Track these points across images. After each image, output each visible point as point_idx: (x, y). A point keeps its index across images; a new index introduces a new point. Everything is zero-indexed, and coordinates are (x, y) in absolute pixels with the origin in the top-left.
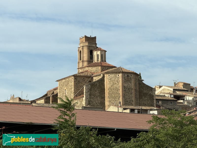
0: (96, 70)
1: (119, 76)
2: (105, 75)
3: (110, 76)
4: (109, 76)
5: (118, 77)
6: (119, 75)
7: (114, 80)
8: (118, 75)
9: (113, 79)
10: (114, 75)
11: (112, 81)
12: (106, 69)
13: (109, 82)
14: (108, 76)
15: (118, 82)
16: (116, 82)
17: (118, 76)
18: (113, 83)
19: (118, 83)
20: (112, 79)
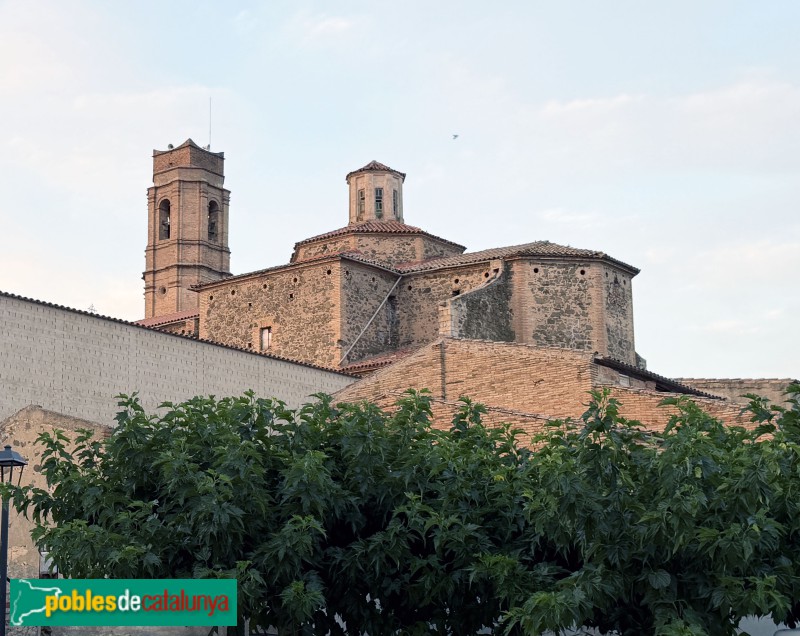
0: (400, 253)
1: (586, 276)
2: (516, 268)
3: (541, 272)
4: (536, 271)
5: (582, 282)
6: (586, 269)
7: (563, 294)
8: (580, 269)
9: (559, 288)
10: (561, 270)
11: (552, 298)
12: (436, 253)
13: (539, 301)
14: (533, 273)
15: (580, 304)
16: (574, 305)
17: (580, 276)
18: (558, 307)
19: (583, 308)
20: (550, 287)
